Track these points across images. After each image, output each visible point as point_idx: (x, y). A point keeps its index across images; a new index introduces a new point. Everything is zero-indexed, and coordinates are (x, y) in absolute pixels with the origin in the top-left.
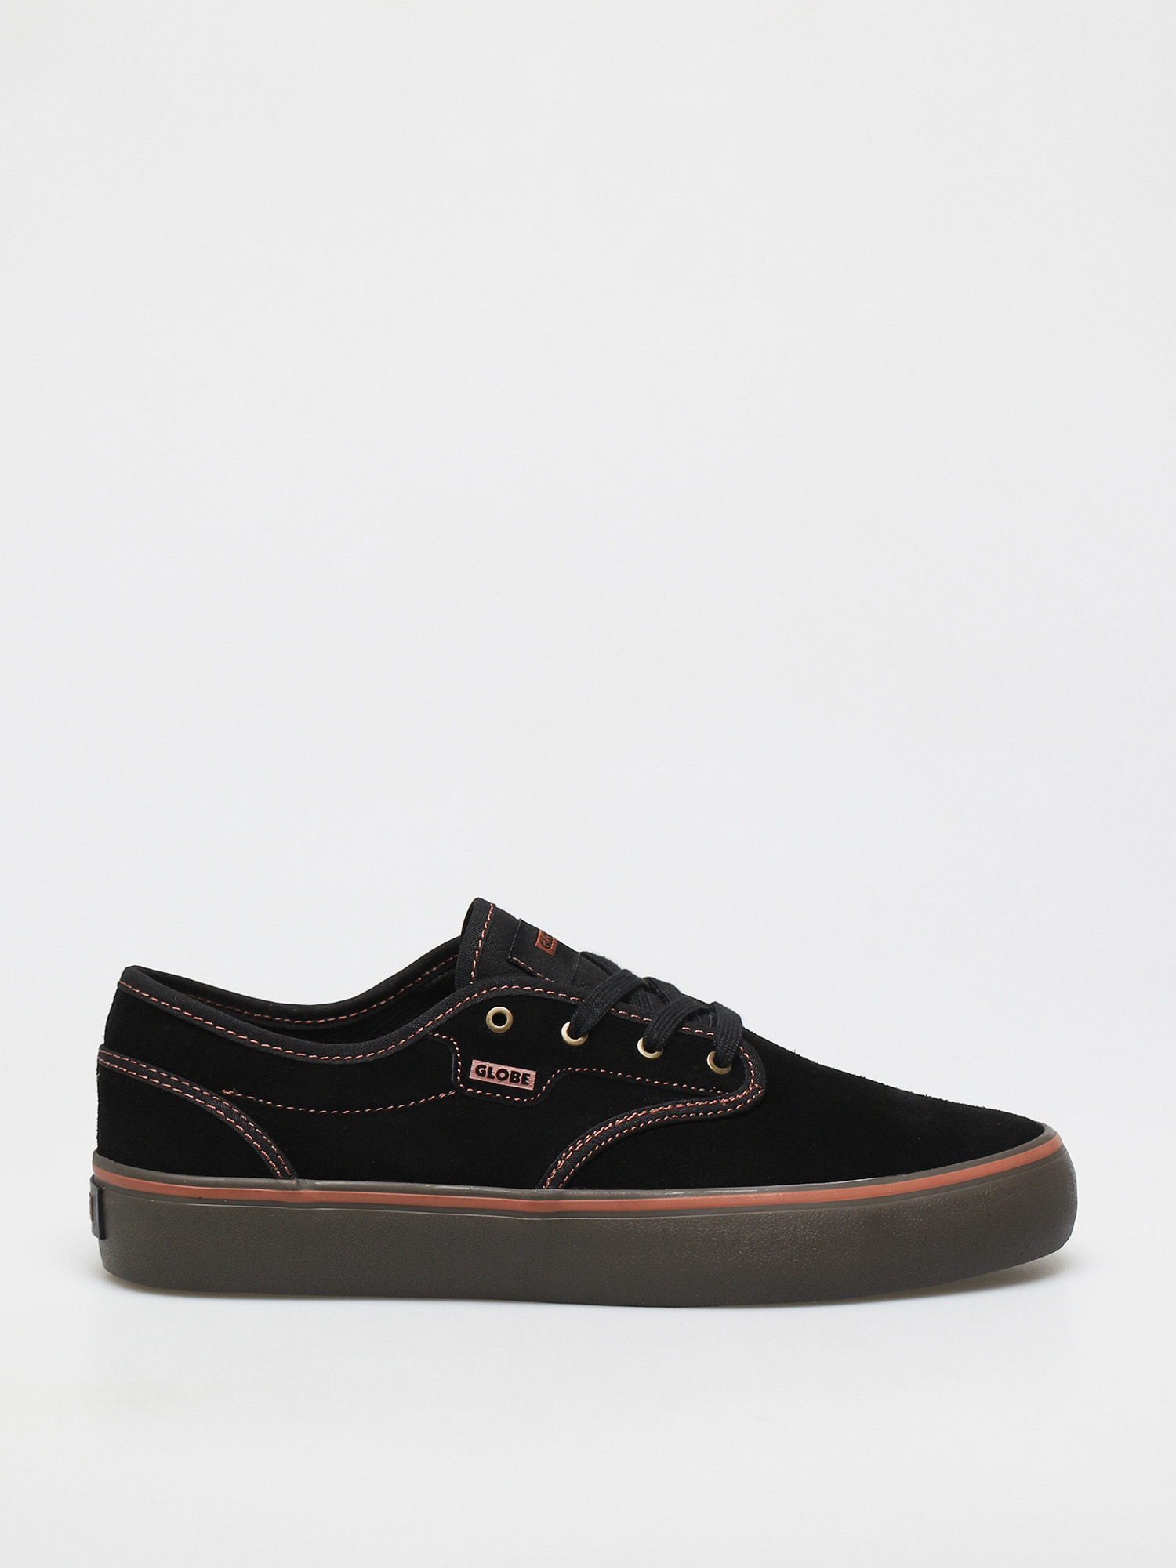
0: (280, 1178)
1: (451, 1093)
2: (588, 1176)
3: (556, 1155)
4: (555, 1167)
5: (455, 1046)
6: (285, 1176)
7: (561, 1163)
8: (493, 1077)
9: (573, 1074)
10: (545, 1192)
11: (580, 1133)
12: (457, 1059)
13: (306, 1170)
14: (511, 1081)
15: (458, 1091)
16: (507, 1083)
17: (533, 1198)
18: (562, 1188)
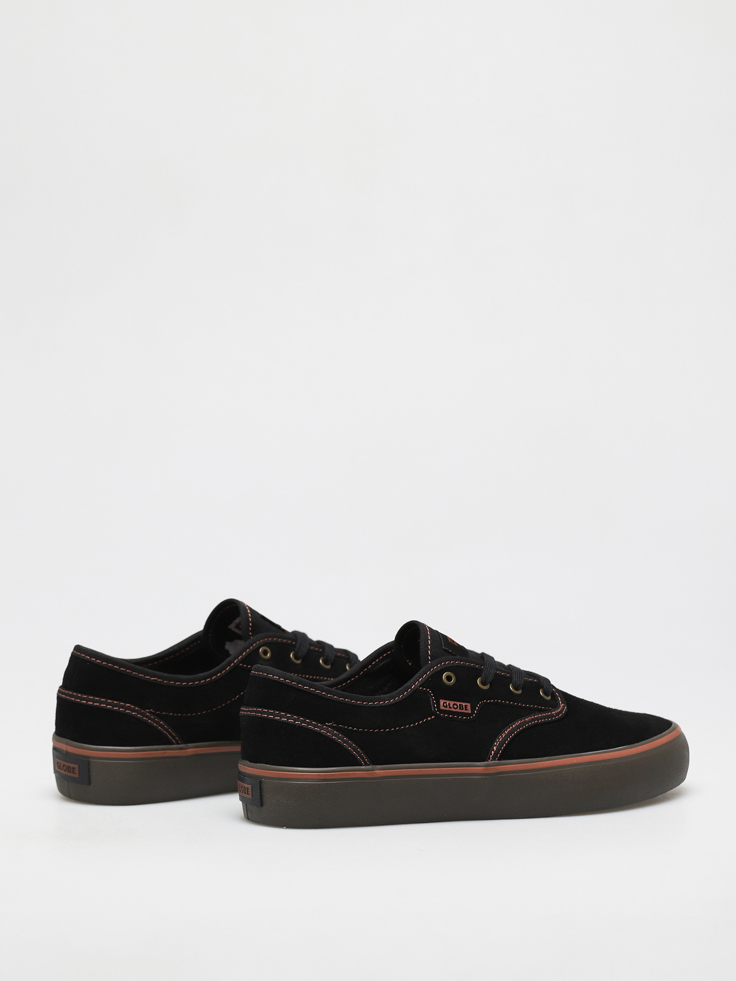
0: (364, 766)
1: (433, 717)
2: (507, 754)
3: (492, 745)
4: (493, 750)
5: (430, 693)
6: (366, 764)
7: (495, 748)
8: (451, 708)
9: (486, 704)
10: (490, 762)
11: (499, 732)
12: (433, 700)
13: (376, 760)
14: (460, 709)
15: (436, 715)
16: (458, 710)
17: (486, 766)
18: (497, 760)
